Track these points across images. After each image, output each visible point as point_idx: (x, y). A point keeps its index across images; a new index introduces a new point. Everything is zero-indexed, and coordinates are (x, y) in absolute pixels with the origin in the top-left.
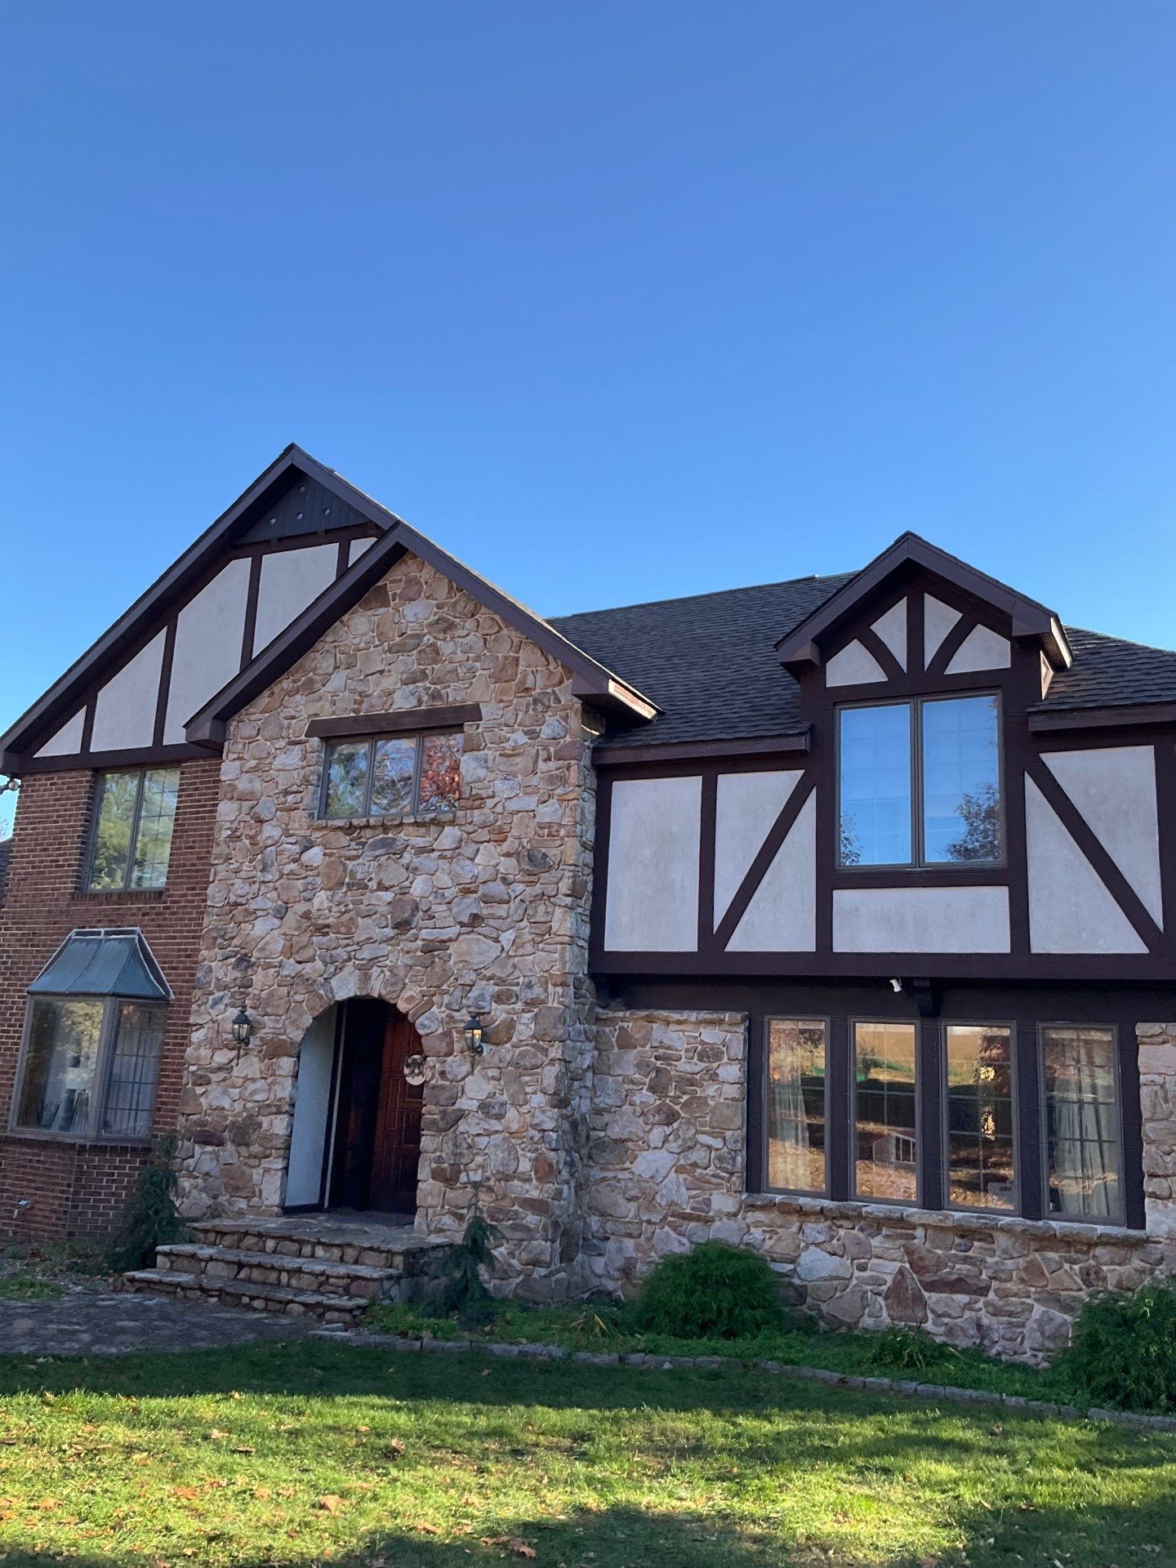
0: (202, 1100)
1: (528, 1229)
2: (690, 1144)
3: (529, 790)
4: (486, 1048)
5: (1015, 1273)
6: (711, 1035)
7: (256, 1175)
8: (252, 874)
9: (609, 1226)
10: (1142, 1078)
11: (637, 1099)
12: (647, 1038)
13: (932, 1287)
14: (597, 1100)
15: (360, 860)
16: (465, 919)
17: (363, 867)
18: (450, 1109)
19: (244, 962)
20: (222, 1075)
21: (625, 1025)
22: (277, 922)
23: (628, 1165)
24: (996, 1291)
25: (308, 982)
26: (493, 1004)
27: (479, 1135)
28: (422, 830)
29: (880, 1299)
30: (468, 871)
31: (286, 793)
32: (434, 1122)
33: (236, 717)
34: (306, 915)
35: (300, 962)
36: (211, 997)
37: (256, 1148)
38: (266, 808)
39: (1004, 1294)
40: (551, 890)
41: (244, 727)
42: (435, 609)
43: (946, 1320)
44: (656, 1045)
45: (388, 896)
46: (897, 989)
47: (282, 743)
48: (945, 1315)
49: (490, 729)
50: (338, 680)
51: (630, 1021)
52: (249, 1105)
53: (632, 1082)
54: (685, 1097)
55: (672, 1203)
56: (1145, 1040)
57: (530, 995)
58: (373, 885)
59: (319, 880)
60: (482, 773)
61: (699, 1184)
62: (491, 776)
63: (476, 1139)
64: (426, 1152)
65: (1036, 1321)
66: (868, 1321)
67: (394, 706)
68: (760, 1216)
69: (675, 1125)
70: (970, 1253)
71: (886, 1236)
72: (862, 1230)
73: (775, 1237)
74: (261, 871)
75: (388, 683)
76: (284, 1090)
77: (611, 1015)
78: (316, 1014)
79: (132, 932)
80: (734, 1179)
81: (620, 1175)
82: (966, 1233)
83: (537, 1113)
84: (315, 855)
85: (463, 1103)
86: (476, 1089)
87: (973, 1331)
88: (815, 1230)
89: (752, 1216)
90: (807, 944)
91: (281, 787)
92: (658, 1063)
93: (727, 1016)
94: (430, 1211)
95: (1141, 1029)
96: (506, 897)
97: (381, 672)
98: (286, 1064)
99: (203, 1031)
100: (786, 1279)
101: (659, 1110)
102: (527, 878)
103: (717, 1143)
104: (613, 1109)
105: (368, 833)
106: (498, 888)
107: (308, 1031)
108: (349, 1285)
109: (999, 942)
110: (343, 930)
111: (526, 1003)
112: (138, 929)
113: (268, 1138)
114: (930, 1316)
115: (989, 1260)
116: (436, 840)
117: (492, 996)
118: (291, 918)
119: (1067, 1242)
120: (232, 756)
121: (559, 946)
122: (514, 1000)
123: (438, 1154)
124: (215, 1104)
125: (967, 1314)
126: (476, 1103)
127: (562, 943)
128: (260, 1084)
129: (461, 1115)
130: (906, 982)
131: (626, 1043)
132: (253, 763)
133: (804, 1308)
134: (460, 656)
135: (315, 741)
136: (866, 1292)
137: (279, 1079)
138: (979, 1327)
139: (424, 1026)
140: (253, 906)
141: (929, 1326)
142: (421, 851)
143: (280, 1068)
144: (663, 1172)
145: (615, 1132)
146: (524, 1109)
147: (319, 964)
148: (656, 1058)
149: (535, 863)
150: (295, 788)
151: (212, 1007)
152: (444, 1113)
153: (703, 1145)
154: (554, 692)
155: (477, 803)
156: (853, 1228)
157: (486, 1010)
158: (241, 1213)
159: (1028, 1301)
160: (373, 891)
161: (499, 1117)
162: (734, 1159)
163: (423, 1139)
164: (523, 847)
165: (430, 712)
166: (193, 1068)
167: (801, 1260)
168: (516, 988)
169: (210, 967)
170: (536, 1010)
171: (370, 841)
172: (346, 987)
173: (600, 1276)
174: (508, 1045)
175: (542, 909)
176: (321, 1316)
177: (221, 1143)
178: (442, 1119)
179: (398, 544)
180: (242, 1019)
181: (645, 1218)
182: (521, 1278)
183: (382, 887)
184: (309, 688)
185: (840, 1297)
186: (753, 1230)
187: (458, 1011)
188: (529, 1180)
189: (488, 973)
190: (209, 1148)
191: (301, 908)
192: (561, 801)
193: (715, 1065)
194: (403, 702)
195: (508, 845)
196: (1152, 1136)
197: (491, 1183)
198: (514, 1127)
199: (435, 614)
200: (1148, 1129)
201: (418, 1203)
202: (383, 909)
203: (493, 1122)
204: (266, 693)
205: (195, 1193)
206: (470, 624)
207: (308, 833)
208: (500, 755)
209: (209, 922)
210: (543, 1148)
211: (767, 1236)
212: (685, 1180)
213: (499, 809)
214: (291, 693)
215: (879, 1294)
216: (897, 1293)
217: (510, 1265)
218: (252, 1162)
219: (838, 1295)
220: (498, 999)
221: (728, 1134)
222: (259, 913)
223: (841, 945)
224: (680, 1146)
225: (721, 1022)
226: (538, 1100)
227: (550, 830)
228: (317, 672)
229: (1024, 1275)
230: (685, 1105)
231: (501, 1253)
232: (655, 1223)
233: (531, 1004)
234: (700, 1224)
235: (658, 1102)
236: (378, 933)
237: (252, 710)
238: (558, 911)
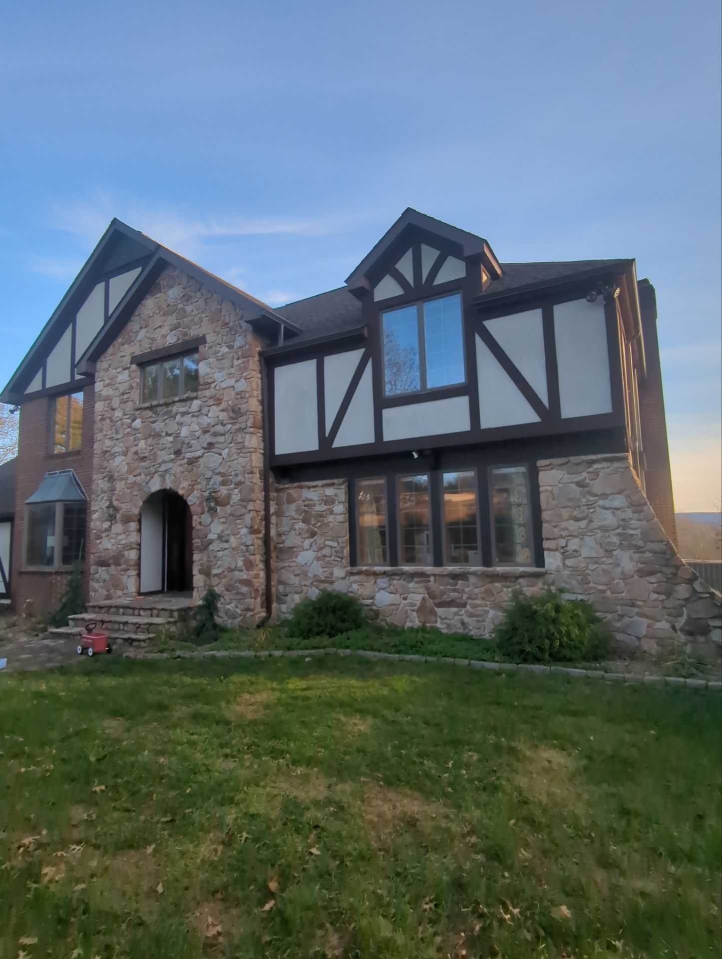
0: (100, 546)
1: (242, 594)
2: (322, 546)
3: (231, 376)
4: (219, 508)
5: (479, 595)
6: (329, 491)
7: (124, 579)
8: (111, 436)
9: (288, 589)
10: (541, 489)
11: (297, 527)
12: (300, 496)
13: (440, 605)
14: (279, 529)
15: (157, 423)
16: (205, 445)
17: (159, 426)
18: (205, 540)
19: (111, 479)
20: (106, 534)
21: (289, 491)
22: (124, 458)
23: (294, 559)
24: (470, 604)
25: (139, 485)
26: (221, 487)
27: (219, 551)
28: (184, 404)
29: (415, 614)
30: (205, 421)
31: (123, 394)
32: (198, 547)
33: (99, 360)
34: (136, 453)
35: (135, 476)
36: (100, 497)
37: (123, 567)
38: (116, 403)
39: (474, 606)
40: (243, 426)
41: (102, 365)
42: (182, 290)
43: (446, 621)
44: (304, 499)
45: (170, 439)
46: (416, 456)
47: (119, 370)
48: (446, 618)
49: (210, 347)
50: (142, 334)
51: (292, 489)
52: (119, 546)
53: (294, 519)
54: (319, 524)
55: (315, 576)
56: (542, 468)
57: (237, 480)
58: (163, 434)
59: (140, 435)
60: (209, 370)
61: (328, 565)
62: (213, 371)
63: (218, 553)
64: (196, 561)
65: (491, 618)
66: (409, 624)
67: (167, 343)
68: (356, 578)
69: (315, 538)
70: (457, 587)
71: (416, 582)
72: (404, 580)
73: (363, 587)
74: (116, 433)
75: (164, 331)
76: (134, 538)
77: (282, 487)
78: (144, 500)
79: (70, 471)
80: (343, 561)
81: (292, 564)
82: (455, 577)
83: (244, 537)
84: (138, 423)
85: (211, 536)
86: (216, 528)
87: (459, 626)
88: (382, 582)
89: (353, 578)
90: (370, 439)
91: (121, 391)
92: (306, 508)
93: (336, 481)
94: (200, 589)
95: (541, 463)
96: (223, 432)
97: (160, 326)
98: (133, 525)
99: (97, 514)
100: (369, 607)
101: (307, 531)
102: (232, 421)
103: (335, 544)
104: (286, 533)
105: (159, 409)
106: (219, 428)
107: (142, 508)
108: (149, 627)
109: (465, 425)
110: (152, 458)
111: (235, 484)
112: (72, 470)
113: (127, 561)
114: (439, 620)
115: (467, 590)
116: (190, 407)
117: (220, 482)
118: (130, 454)
119: (504, 577)
120: (99, 379)
121: (249, 454)
122: (229, 483)
123: (201, 562)
124: (105, 547)
125: (457, 617)
126: (216, 536)
127: (250, 452)
128: (123, 536)
129: (211, 542)
130: (420, 452)
131: (291, 501)
132: (108, 381)
133: (379, 621)
134: (195, 312)
135: (134, 366)
136: (407, 610)
137: (130, 533)
138: (463, 623)
139: (191, 501)
140: (113, 451)
141: (438, 625)
142: (184, 414)
143: (130, 527)
144: (311, 561)
145: (288, 544)
146: (238, 536)
147: (143, 476)
148: (305, 506)
149: (236, 413)
150: (127, 391)
151: (100, 501)
152: (202, 542)
153: (328, 546)
154: (239, 323)
155: (207, 386)
156: (400, 580)
157: (217, 490)
158: (119, 597)
159: (487, 609)
160: (164, 437)
161: (227, 541)
162: (343, 551)
163: (194, 555)
164: (229, 405)
165: (184, 343)
166: (94, 531)
167: (376, 598)
168: (231, 477)
169: (98, 483)
170: (240, 487)
171: (161, 413)
172: (155, 486)
173: (285, 613)
174: (229, 506)
175: (240, 436)
176: (131, 644)
177: (109, 566)
178: (202, 545)
179: (160, 257)
180: (111, 506)
181: (303, 584)
182: (241, 617)
183: (168, 435)
184: (129, 341)
185: (395, 614)
186: (353, 585)
187: (205, 491)
188: (241, 571)
189: (217, 471)
190: (104, 568)
191: (133, 449)
192: (245, 379)
193: (332, 506)
194: (171, 340)
195: (223, 405)
196: (547, 518)
197: (226, 573)
198: (234, 545)
199: (182, 292)
200: (545, 515)
201: (195, 585)
202: (169, 445)
203: (225, 544)
204: (112, 346)
205: (100, 590)
206: (199, 294)
207: (134, 412)
208: (217, 360)
209: (95, 461)
210: (247, 554)
211: (360, 587)
212: (321, 563)
213: (217, 388)
214: (123, 344)
215: (414, 611)
216: (422, 610)
217: (236, 612)
218: (123, 573)
219: (394, 613)
220: (223, 483)
221: (340, 539)
222: (116, 454)
223: (387, 437)
224: (317, 548)
225: (333, 484)
226: (244, 531)
227: (241, 395)
228: (133, 331)
229: (484, 596)
230: (320, 527)
231: (232, 607)
232: (308, 586)
233: (238, 484)
234: (329, 584)
235: (307, 527)
236: (167, 458)
237: (106, 355)
238: (248, 436)
